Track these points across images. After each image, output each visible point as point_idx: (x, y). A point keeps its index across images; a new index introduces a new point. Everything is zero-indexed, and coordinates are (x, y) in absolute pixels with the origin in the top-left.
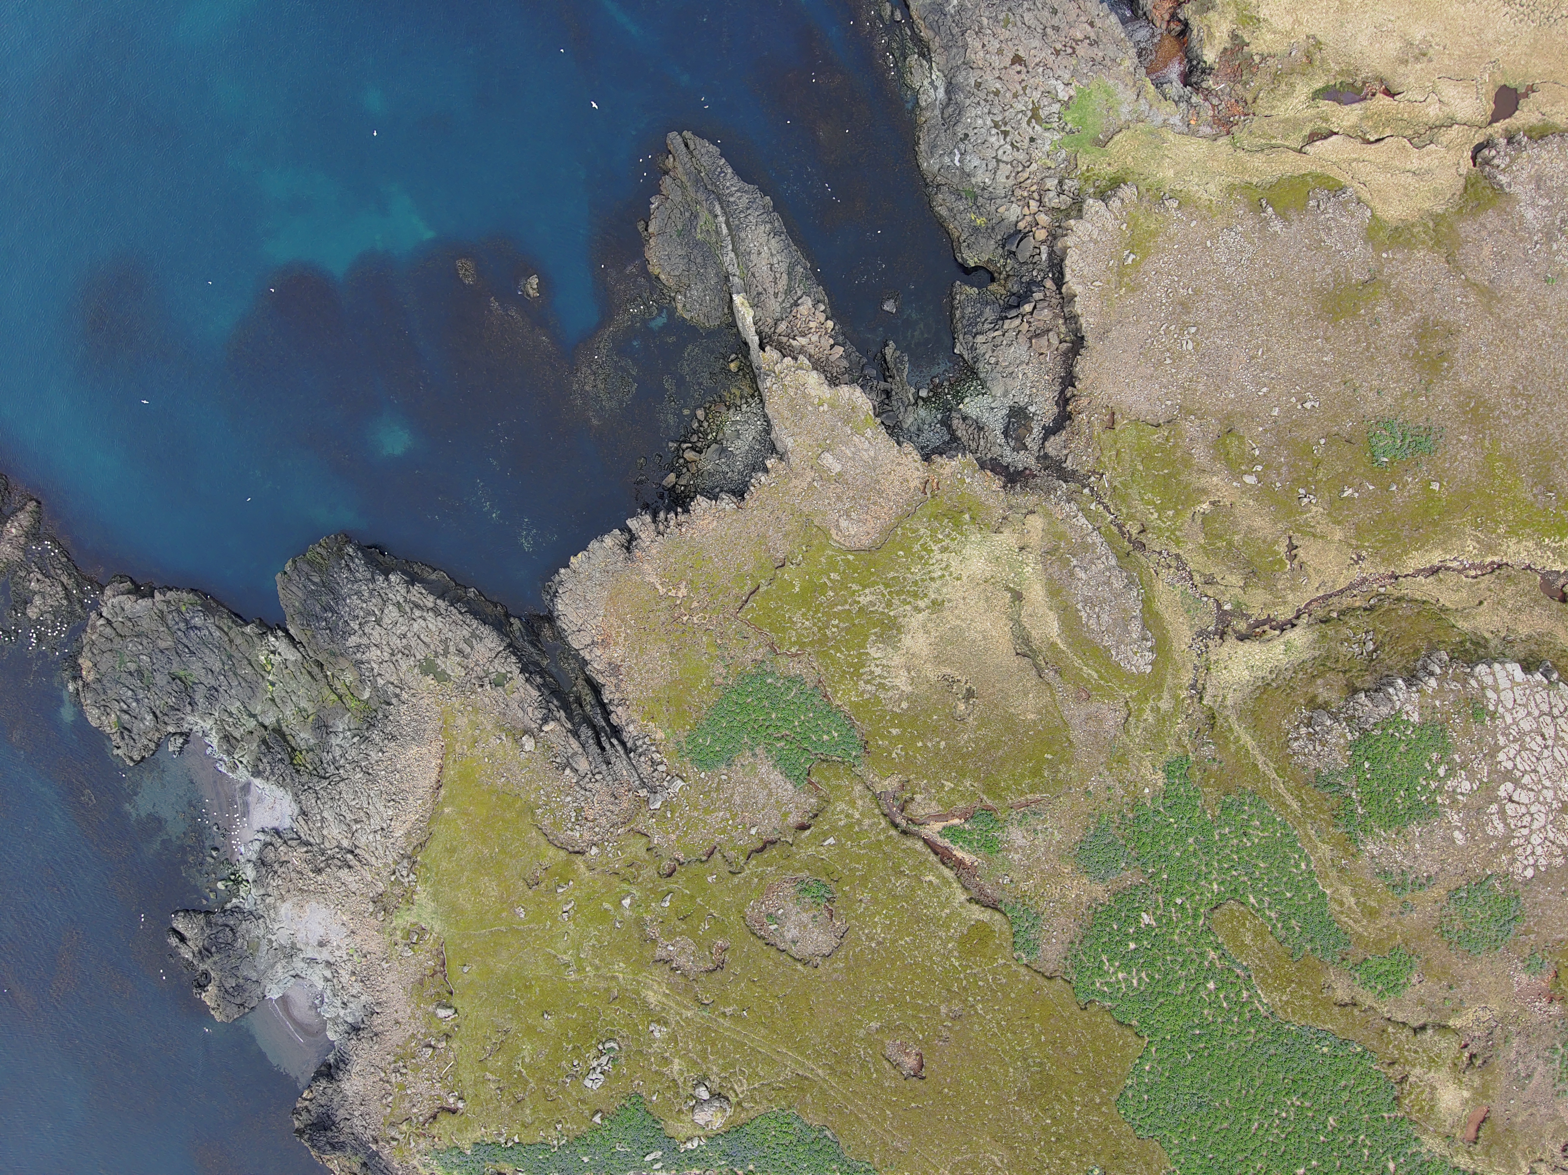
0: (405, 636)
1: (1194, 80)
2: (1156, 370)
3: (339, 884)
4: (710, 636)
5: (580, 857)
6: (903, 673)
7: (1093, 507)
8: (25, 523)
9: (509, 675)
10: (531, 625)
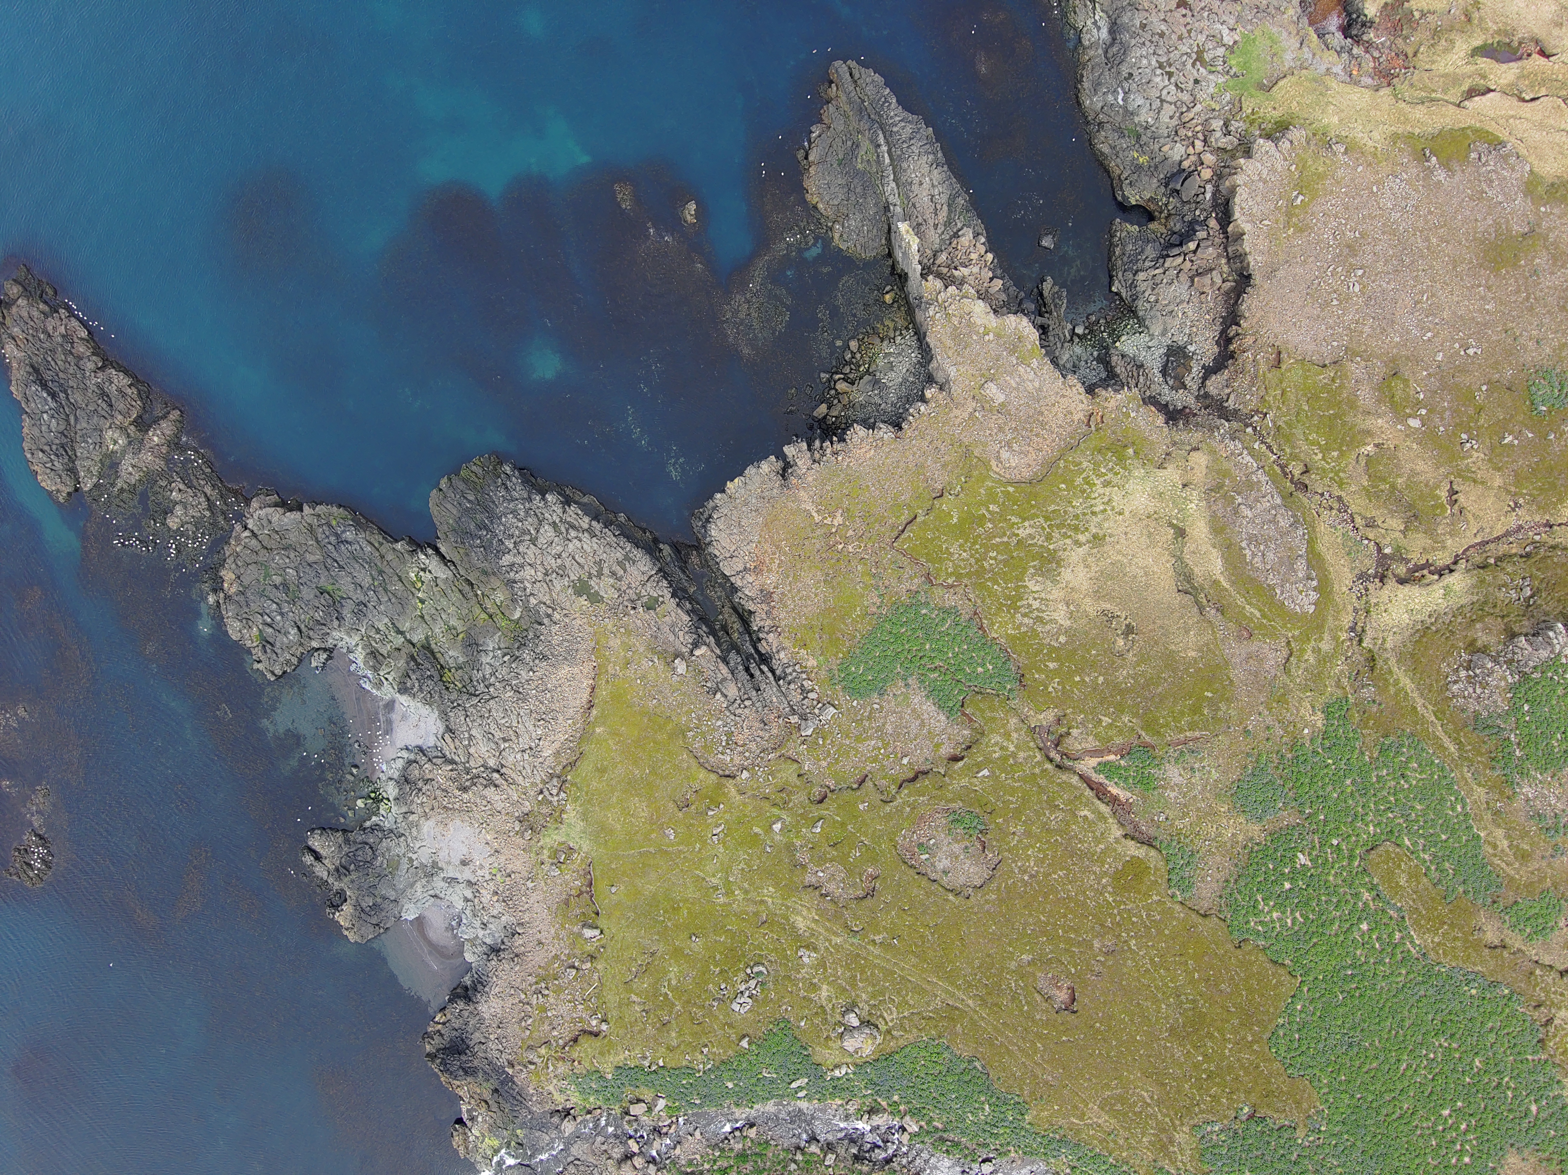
0: (559, 556)
1: (1354, 32)
2: (1323, 310)
3: (484, 803)
4: (865, 564)
5: (731, 781)
6: (1062, 607)
7: (1256, 446)
8: (168, 432)
9: (661, 599)
10: (679, 552)
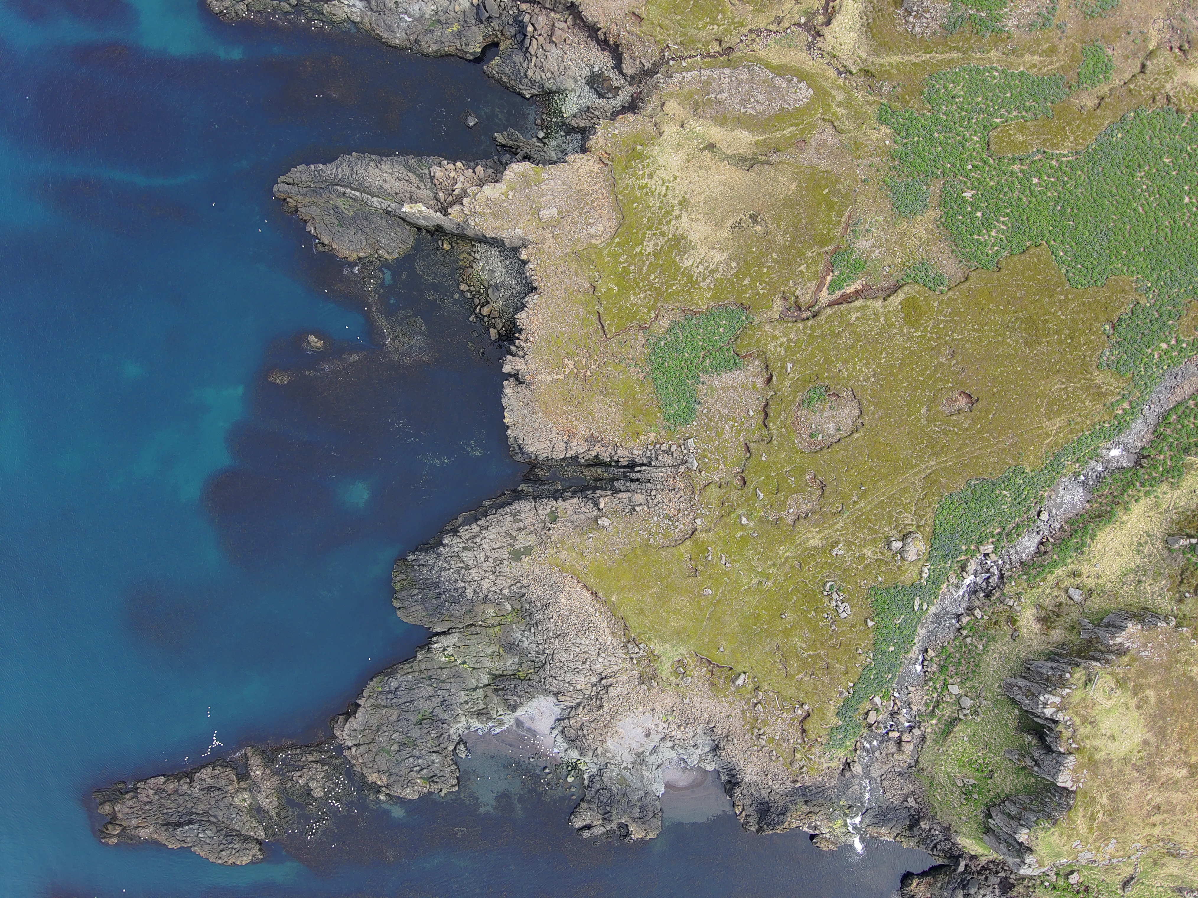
0: (487, 557)
3: (617, 699)
4: (609, 364)
5: (697, 533)
6: (713, 252)
7: (685, 65)
8: (258, 762)
9: (553, 509)
10: (530, 480)
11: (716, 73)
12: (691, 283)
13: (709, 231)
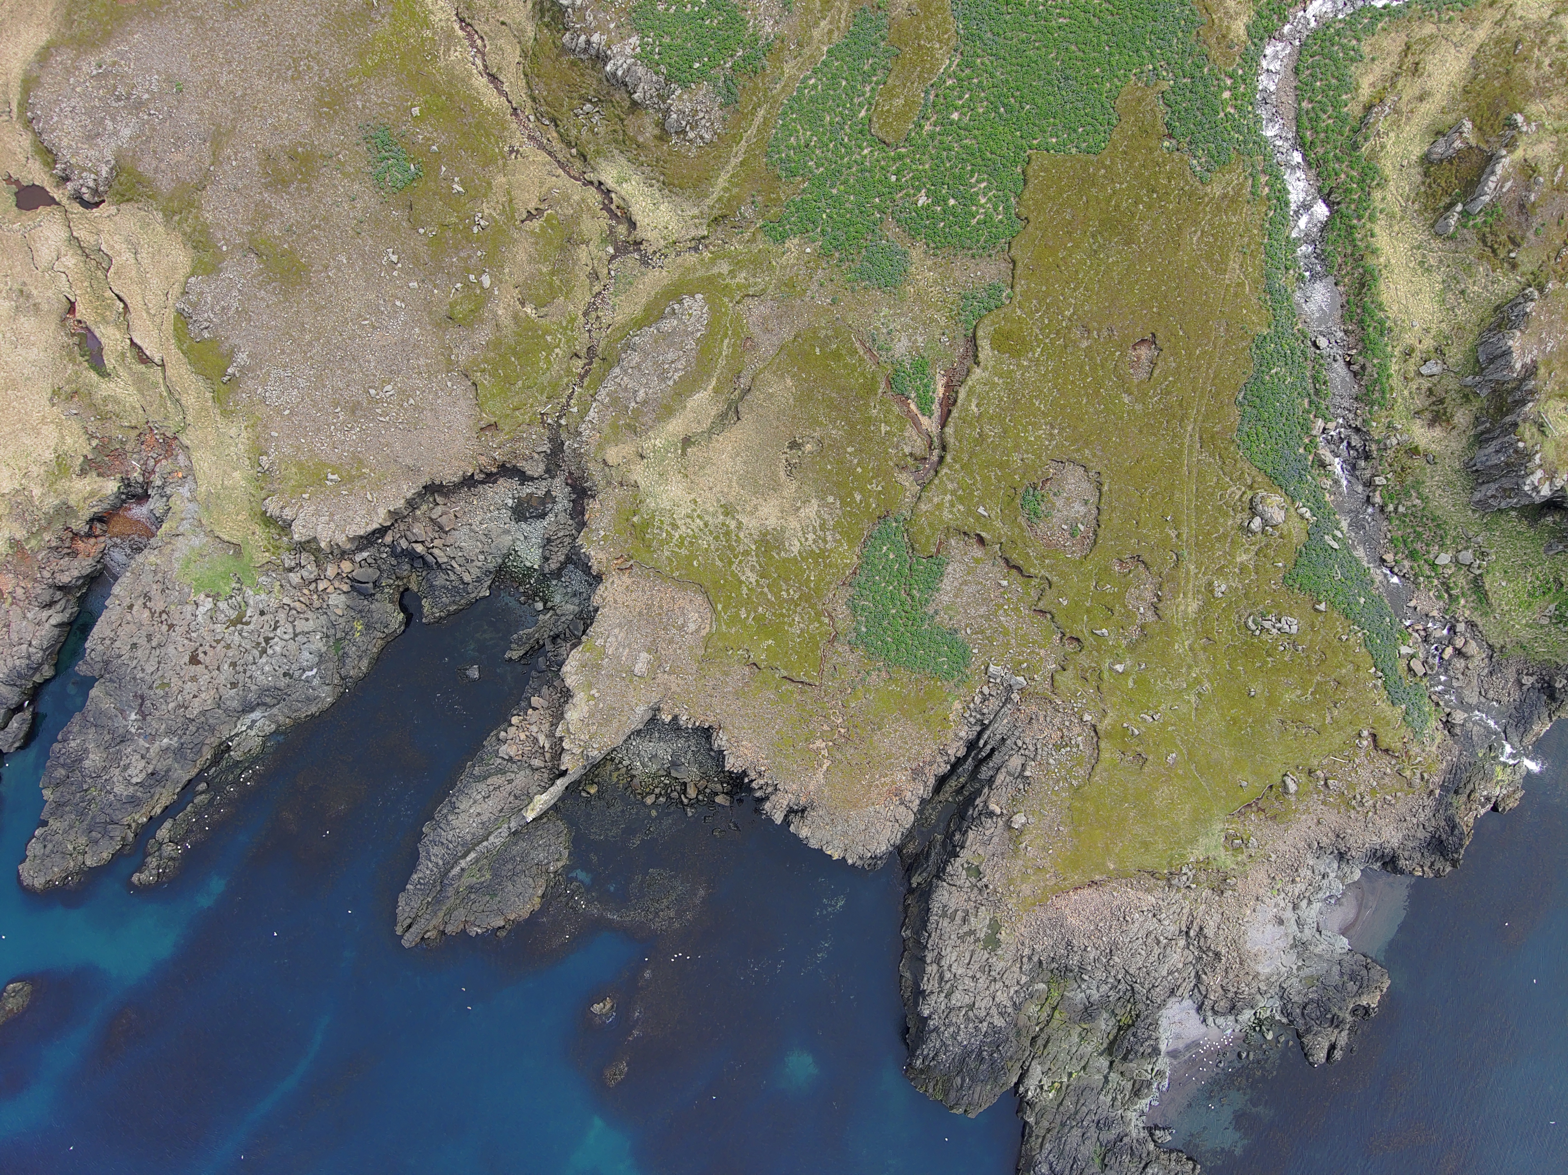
0: (973, 977)
1: (140, 491)
2: (424, 409)
3: (1221, 932)
4: (848, 700)
5: (1099, 728)
6: (802, 513)
7: (575, 410)
9: (966, 865)
11: (611, 386)
12: (819, 556)
13: (777, 503)
